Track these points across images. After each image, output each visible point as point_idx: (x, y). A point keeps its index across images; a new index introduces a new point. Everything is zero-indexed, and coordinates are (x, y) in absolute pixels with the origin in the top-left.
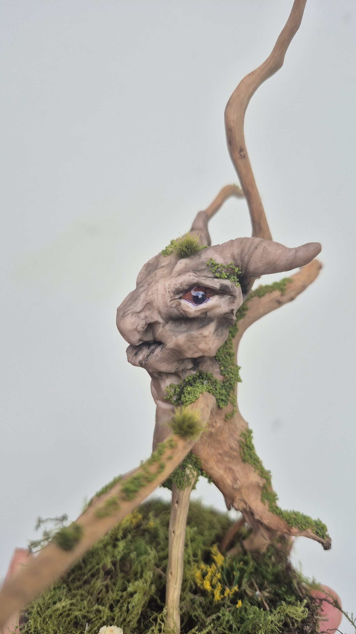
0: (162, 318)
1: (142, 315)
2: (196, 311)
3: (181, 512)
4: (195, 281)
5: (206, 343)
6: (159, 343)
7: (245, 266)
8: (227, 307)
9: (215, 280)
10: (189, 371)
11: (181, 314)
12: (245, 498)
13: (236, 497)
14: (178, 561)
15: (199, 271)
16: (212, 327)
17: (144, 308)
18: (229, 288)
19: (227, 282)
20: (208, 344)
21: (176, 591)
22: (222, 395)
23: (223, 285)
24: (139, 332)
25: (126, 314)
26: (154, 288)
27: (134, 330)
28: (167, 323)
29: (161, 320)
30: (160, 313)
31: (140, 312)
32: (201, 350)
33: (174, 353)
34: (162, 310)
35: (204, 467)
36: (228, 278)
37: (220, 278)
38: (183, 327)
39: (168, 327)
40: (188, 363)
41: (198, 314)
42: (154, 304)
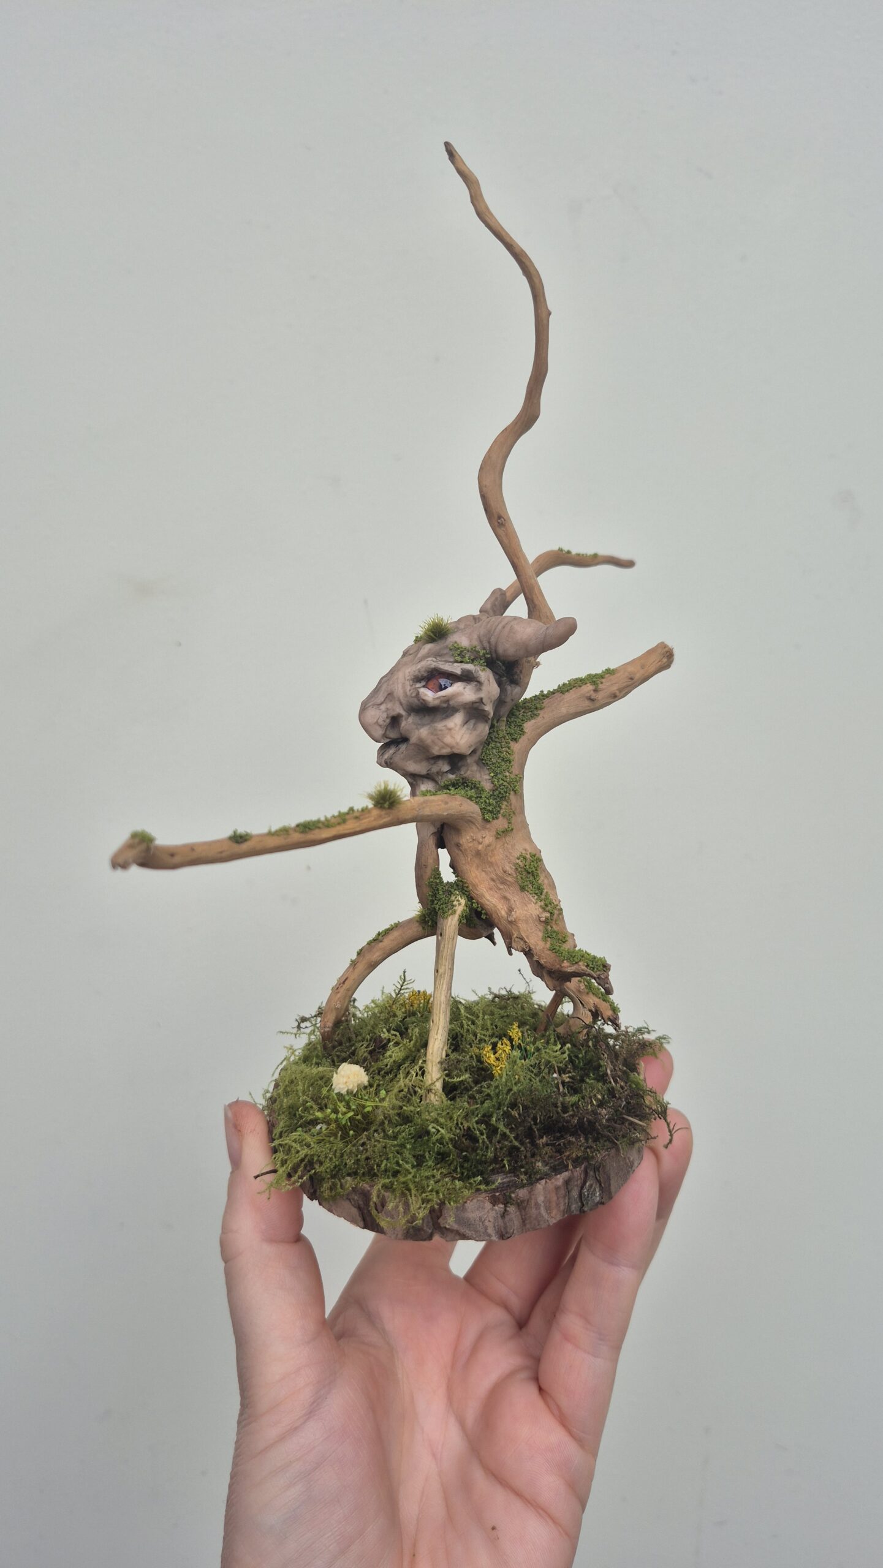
0: (404, 710)
1: (383, 707)
2: (434, 699)
3: (444, 945)
4: (433, 666)
5: (452, 737)
6: (404, 740)
7: (493, 648)
8: (474, 695)
9: (456, 664)
10: (446, 774)
11: (422, 703)
12: (524, 935)
13: (513, 934)
14: (440, 1005)
15: (440, 656)
16: (458, 719)
17: (385, 700)
18: (472, 673)
19: (470, 667)
20: (454, 738)
21: (436, 1042)
22: (490, 804)
23: (465, 669)
24: (380, 726)
25: (366, 706)
26: (395, 677)
27: (375, 724)
28: (409, 715)
29: (403, 713)
30: (401, 704)
31: (381, 704)
32: (447, 745)
33: (419, 750)
34: (402, 701)
35: (473, 895)
36: (472, 661)
37: (461, 662)
38: (427, 719)
39: (410, 720)
40: (443, 764)
41: (437, 702)
42: (395, 694)
